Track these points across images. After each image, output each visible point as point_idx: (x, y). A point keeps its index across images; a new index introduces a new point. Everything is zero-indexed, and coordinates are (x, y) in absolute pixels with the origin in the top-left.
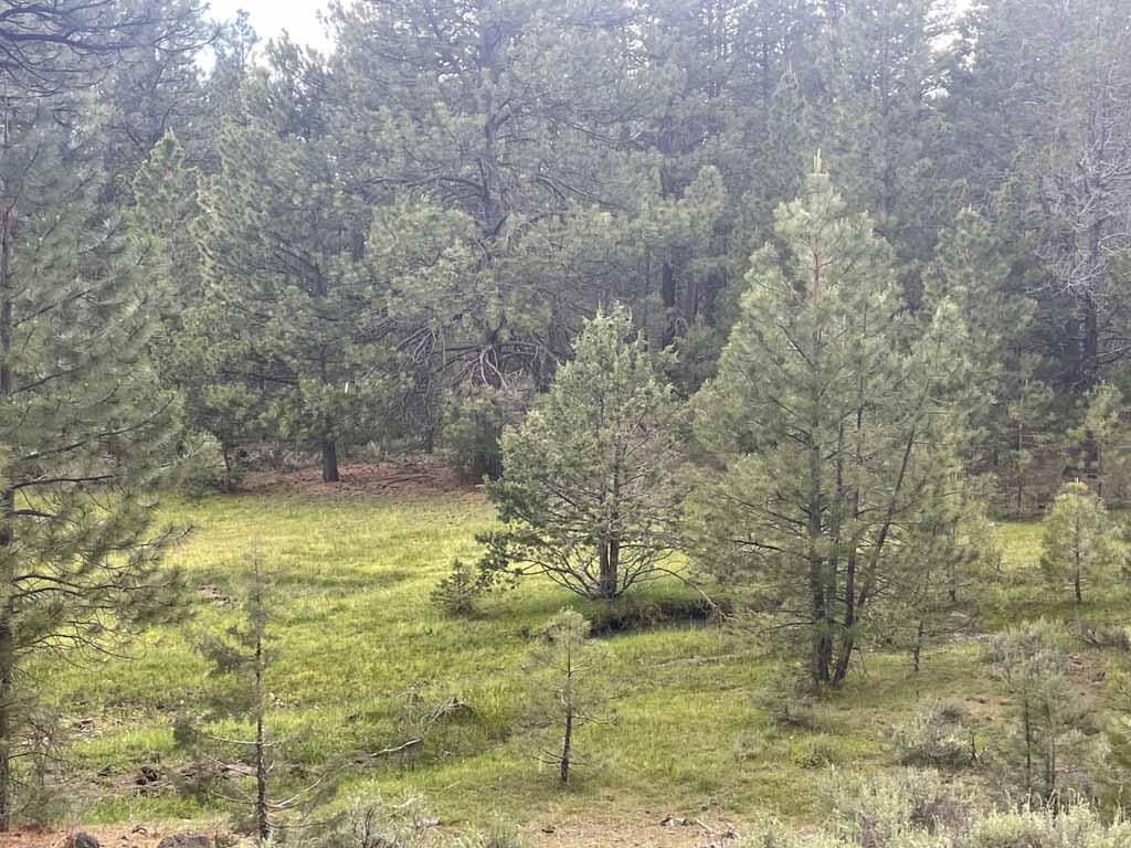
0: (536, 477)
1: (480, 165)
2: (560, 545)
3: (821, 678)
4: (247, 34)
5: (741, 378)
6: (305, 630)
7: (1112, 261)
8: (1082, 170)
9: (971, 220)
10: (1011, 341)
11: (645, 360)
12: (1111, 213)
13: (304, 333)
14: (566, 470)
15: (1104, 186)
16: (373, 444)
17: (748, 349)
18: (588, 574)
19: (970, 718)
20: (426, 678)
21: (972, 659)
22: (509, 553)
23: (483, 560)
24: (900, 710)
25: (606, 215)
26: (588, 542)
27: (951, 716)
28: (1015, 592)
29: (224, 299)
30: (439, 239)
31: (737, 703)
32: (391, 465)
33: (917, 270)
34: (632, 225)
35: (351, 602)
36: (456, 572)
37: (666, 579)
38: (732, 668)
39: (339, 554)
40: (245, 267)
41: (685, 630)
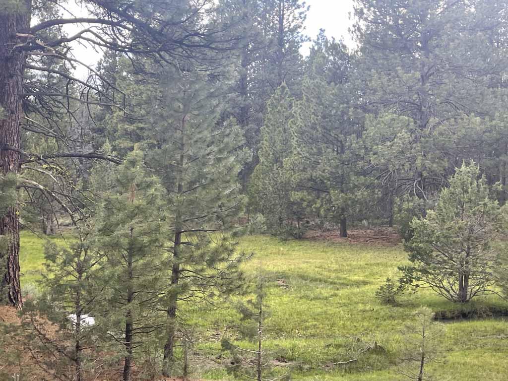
0: (427, 242)
1: (419, 95)
2: (438, 275)
4: (323, 39)
6: (317, 303)
11: (485, 188)
13: (334, 170)
14: (442, 239)
16: (364, 221)
20: (367, 331)
22: (413, 276)
23: (401, 279)
25: (478, 118)
26: (451, 274)
29: (301, 154)
30: (395, 129)
32: (372, 231)
34: (491, 123)
35: (340, 293)
36: (388, 283)
37: (492, 296)
39: (341, 270)
40: (310, 141)
41: (499, 321)
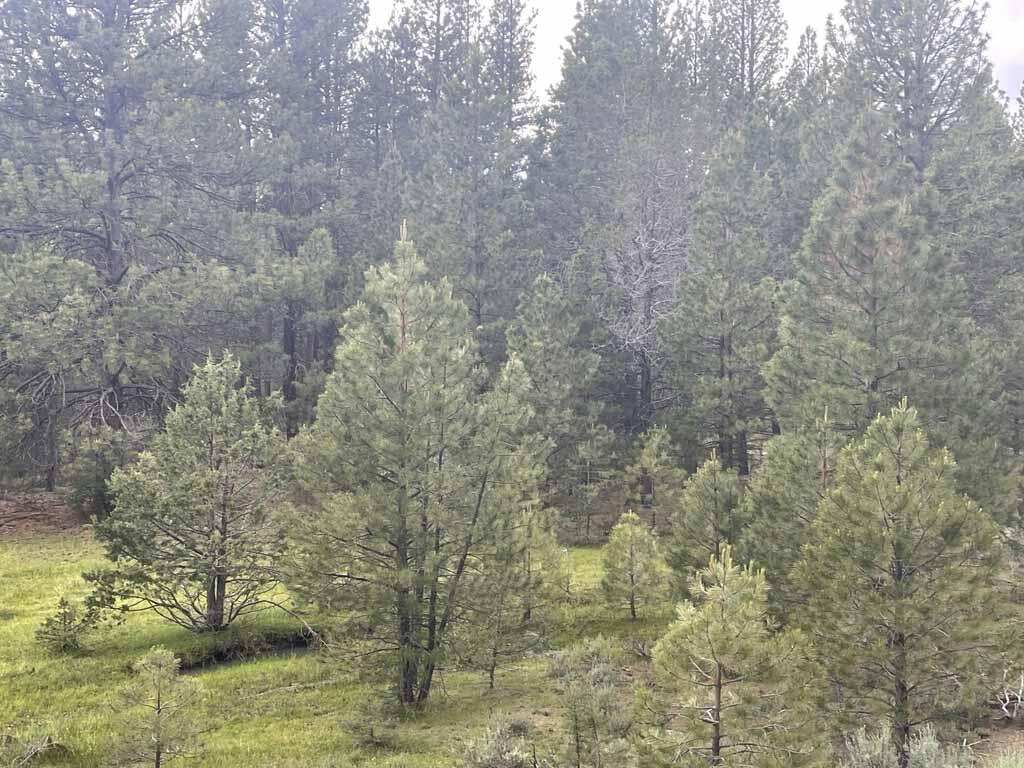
0: (144, 516)
1: (103, 217)
2: (167, 582)
3: (406, 700)
5: (336, 423)
7: (662, 324)
8: (637, 246)
9: (547, 285)
10: (580, 390)
11: (252, 404)
12: (661, 283)
14: (174, 510)
15: (655, 260)
17: (342, 397)
18: (195, 608)
19: (535, 730)
20: (23, 718)
21: (541, 674)
22: (115, 590)
23: (90, 598)
24: (474, 726)
25: (224, 269)
26: (194, 577)
27: (518, 730)
28: (582, 610)
30: (58, 287)
31: (327, 728)
32: (10, 504)
33: (503, 327)
34: (249, 278)
36: (62, 611)
37: (271, 610)
38: (325, 694)
41: (286, 659)
